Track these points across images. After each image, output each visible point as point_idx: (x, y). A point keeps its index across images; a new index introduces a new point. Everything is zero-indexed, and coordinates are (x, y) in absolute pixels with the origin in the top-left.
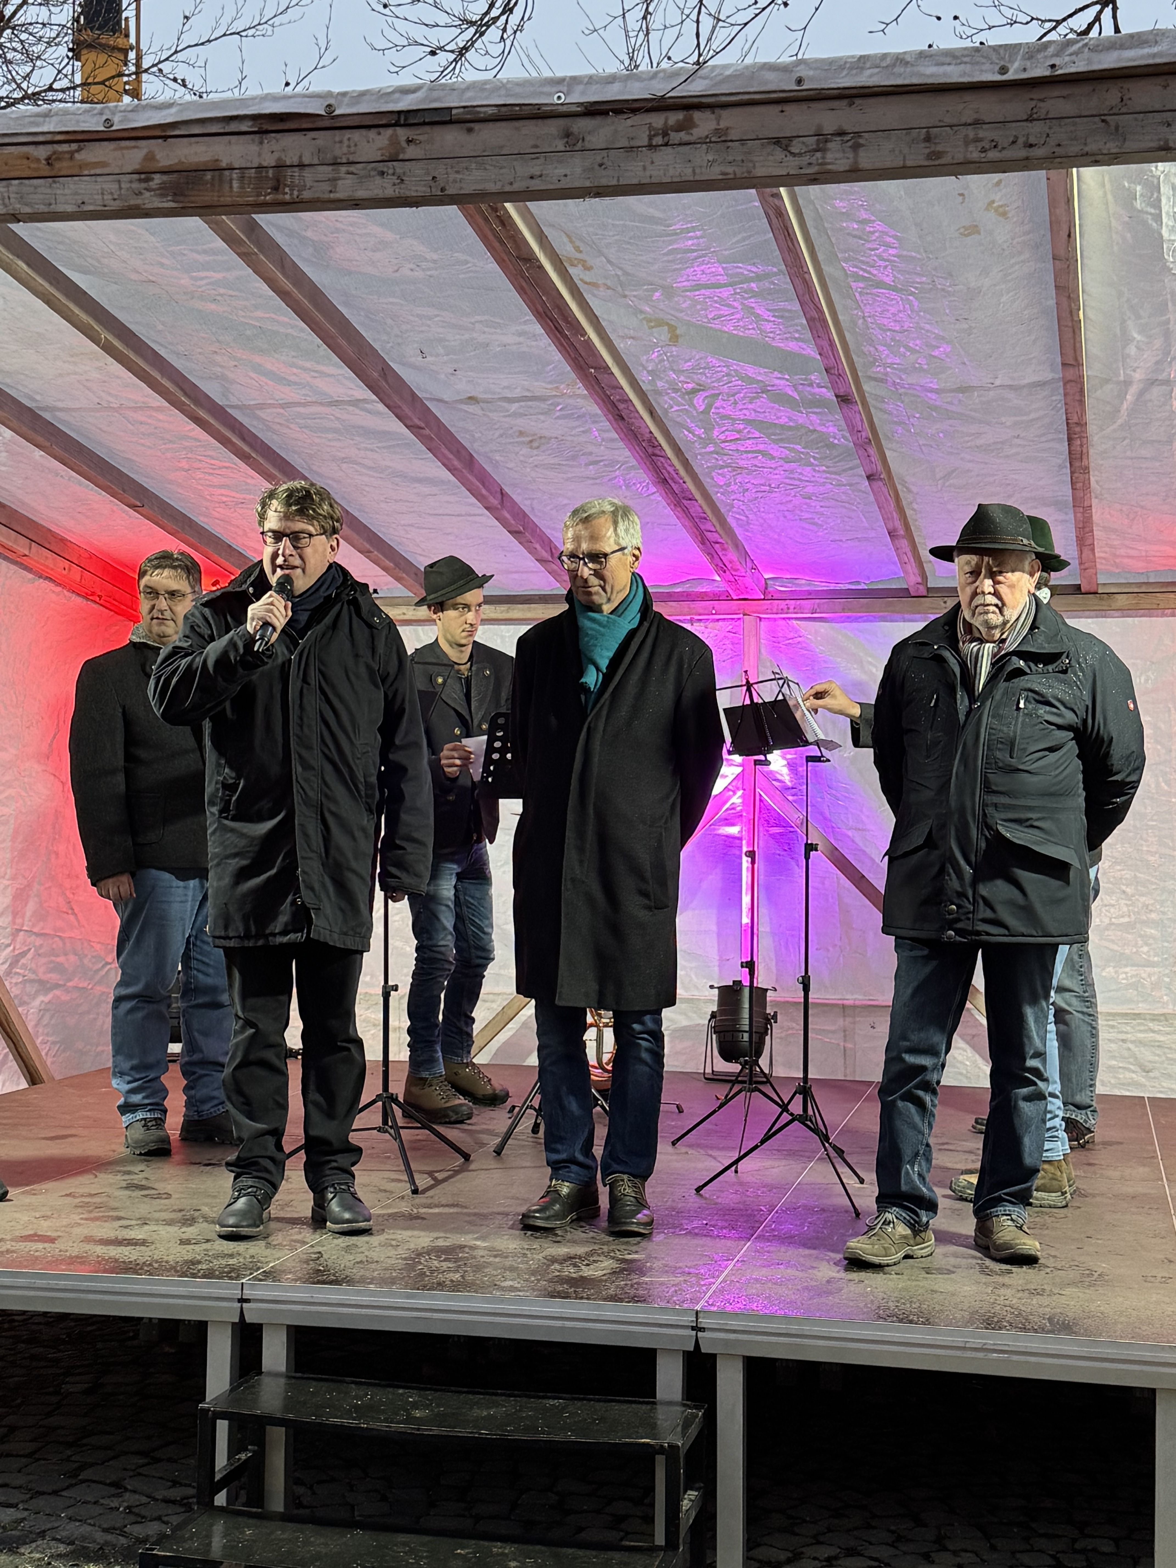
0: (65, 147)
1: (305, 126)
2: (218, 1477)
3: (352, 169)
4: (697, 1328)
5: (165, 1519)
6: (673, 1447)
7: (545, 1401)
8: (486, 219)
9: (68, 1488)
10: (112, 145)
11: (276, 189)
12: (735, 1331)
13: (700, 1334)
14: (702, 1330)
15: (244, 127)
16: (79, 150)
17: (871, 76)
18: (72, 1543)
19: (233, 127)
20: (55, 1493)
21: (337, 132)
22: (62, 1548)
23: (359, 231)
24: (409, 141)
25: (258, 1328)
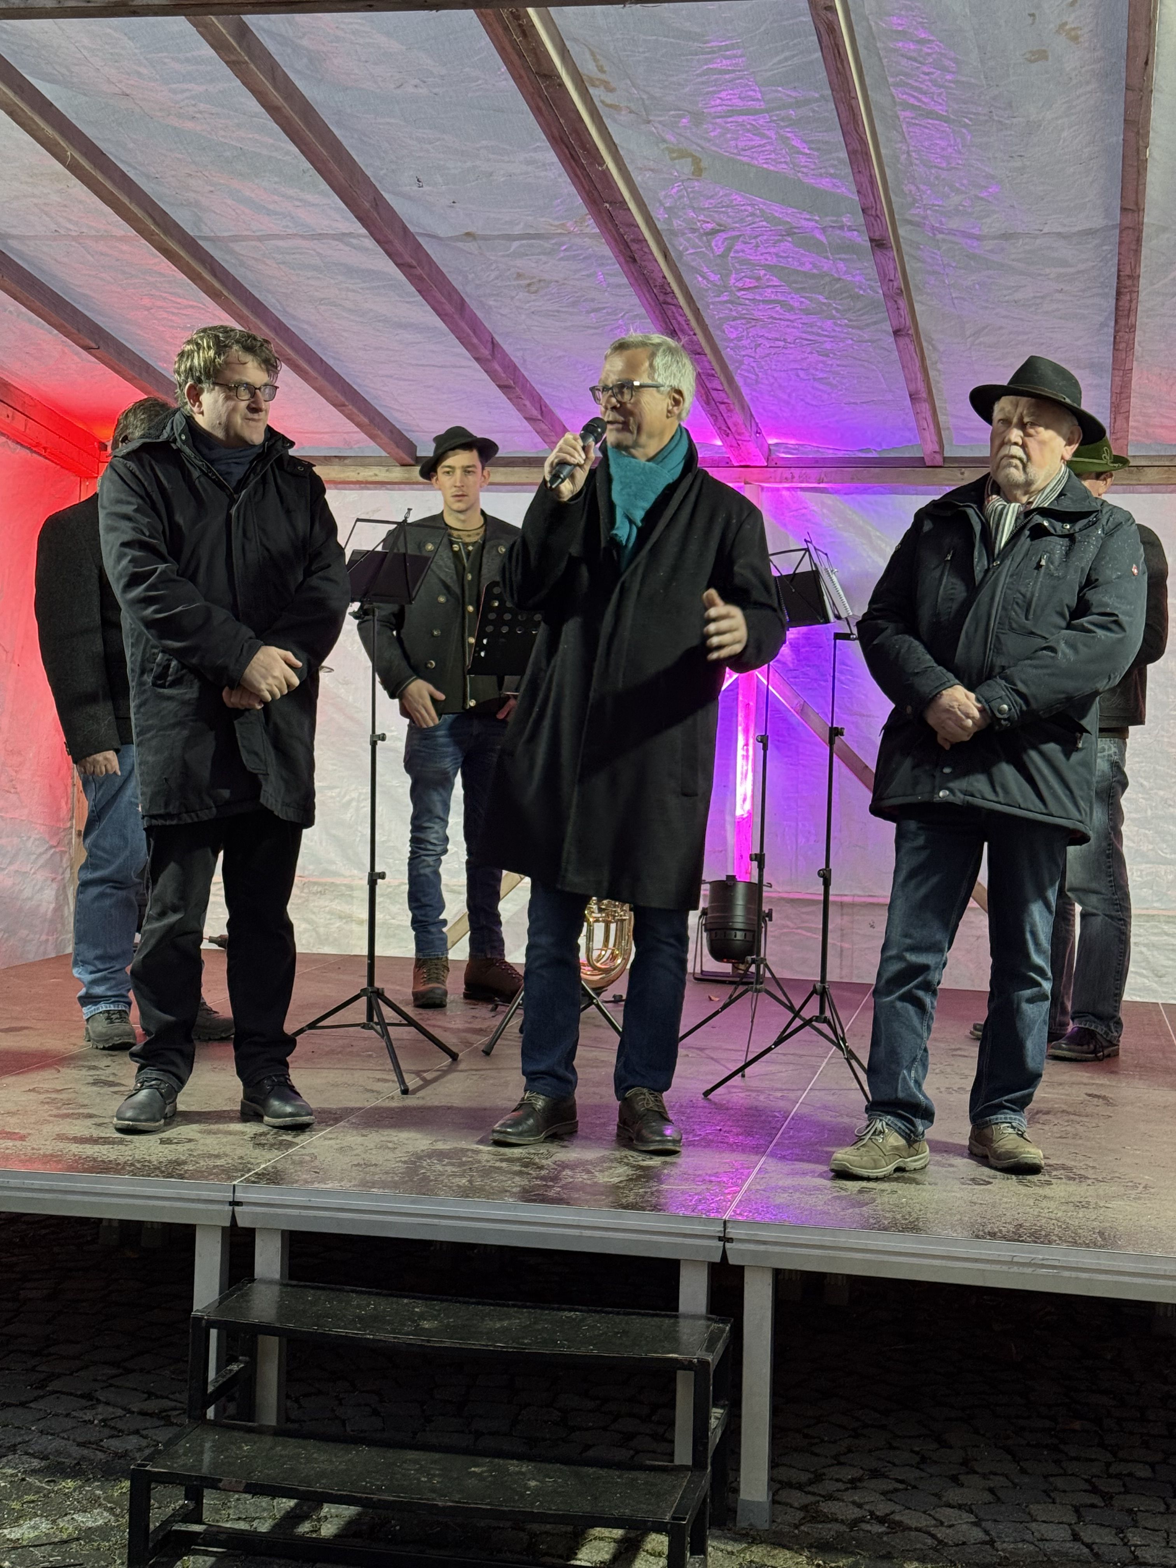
2: (210, 1389)
4: (725, 1239)
5: (144, 1432)
6: (704, 1364)
7: (561, 1313)
8: (506, 28)
9: (35, 1399)
12: (764, 1243)
13: (728, 1245)
14: (730, 1240)
18: (45, 1458)
20: (23, 1405)
22: (36, 1463)
23: (361, 41)
25: (250, 1233)
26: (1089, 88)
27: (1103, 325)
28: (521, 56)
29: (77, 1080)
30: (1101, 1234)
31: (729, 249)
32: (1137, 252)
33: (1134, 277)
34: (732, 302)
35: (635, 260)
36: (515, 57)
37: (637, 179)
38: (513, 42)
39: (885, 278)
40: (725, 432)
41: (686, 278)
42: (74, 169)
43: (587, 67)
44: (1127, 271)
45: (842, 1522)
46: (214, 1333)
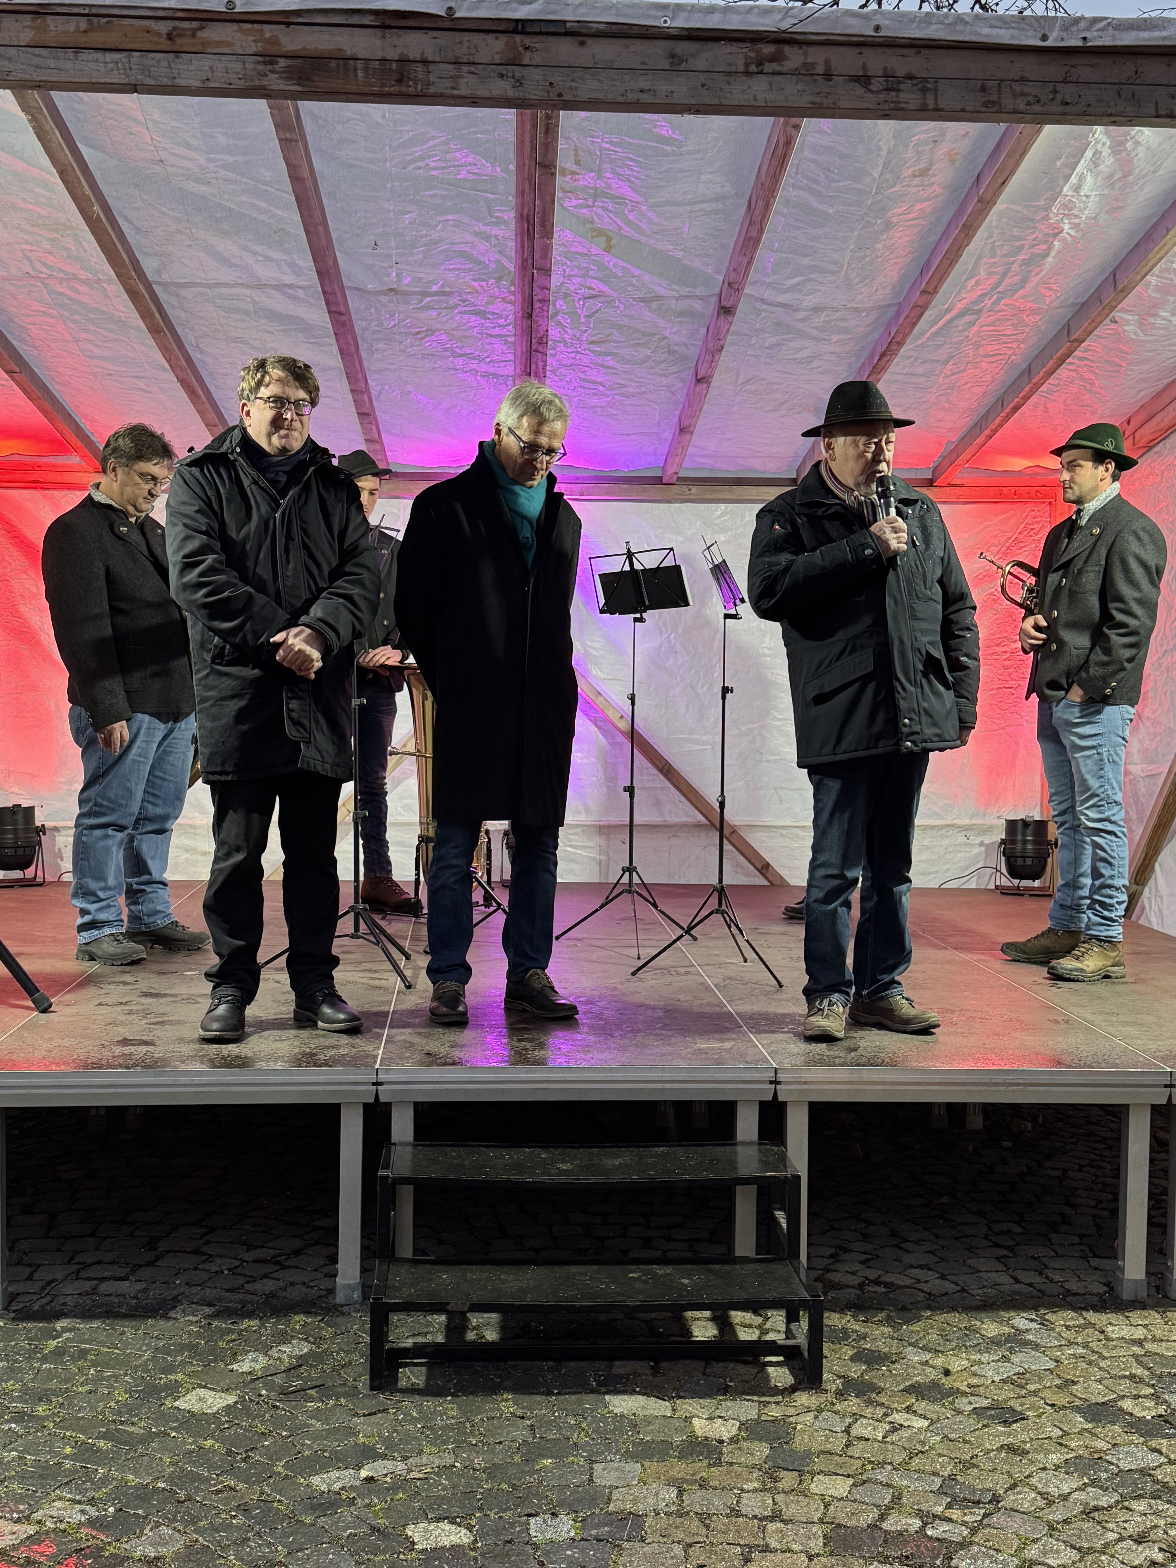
0: (185, 25)
1: (426, 25)
3: (472, 69)
4: (776, 1082)
5: (273, 1276)
6: (796, 1177)
8: (534, 126)
10: (235, 26)
11: (400, 81)
12: (806, 1083)
13: (778, 1087)
14: (780, 1083)
15: (366, 21)
16: (201, 28)
17: (937, 30)
18: (212, 1305)
19: (355, 20)
20: (150, 1264)
21: (457, 33)
24: (527, 48)
25: (385, 1107)
28: (536, 148)
31: (597, 311)
34: (577, 353)
35: (530, 316)
36: (527, 150)
38: (534, 137)
39: (716, 338)
42: (94, 222)
43: (567, 161)
44: (898, 339)
45: (852, 1287)
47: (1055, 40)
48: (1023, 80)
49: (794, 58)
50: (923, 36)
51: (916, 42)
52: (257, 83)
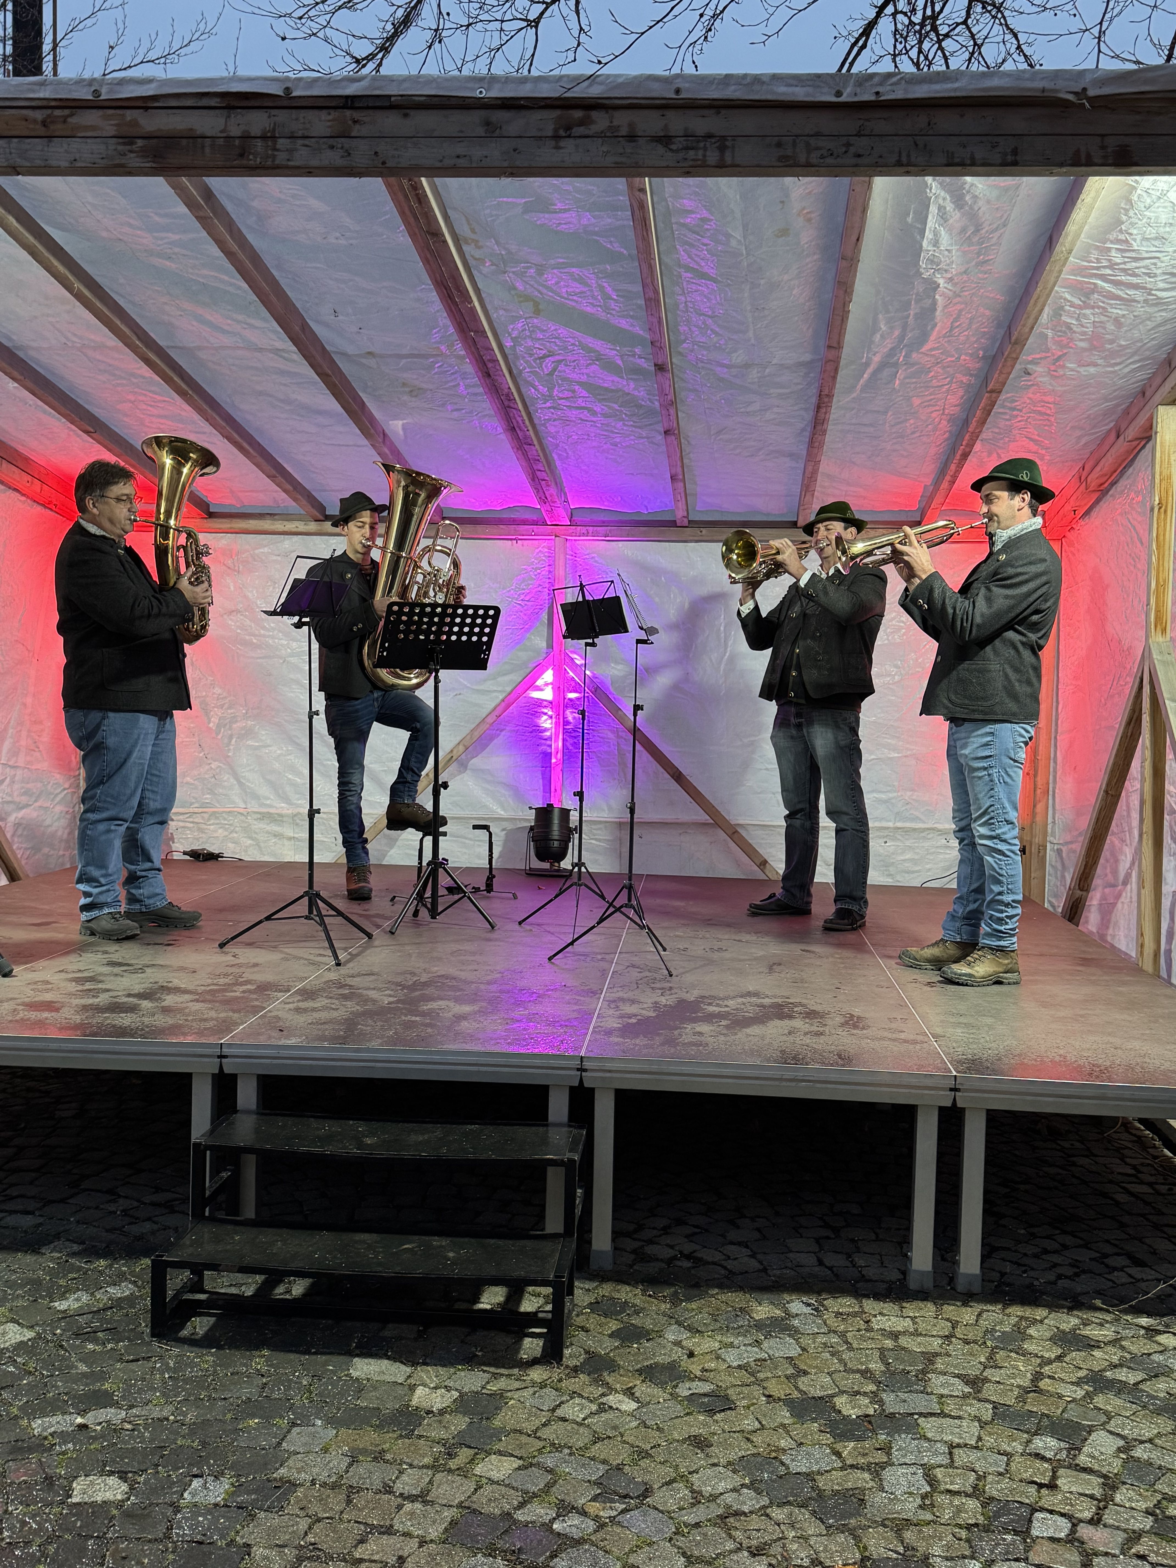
0: (58, 113)
1: (266, 104)
2: (208, 1193)
3: (307, 142)
4: (582, 1070)
5: (155, 1219)
6: (572, 1161)
7: (465, 1127)
8: (404, 193)
9: (71, 1197)
10: (99, 113)
11: (242, 155)
12: (610, 1071)
13: (584, 1074)
14: (585, 1070)
15: (213, 102)
16: (71, 116)
17: (735, 91)
18: (83, 1243)
19: (205, 102)
20: (63, 1201)
21: (294, 111)
22: (76, 1248)
24: (355, 122)
25: (233, 1078)
26: (816, 257)
27: (803, 430)
28: (416, 218)
29: (95, 963)
30: (840, 1056)
31: (555, 370)
32: (834, 378)
33: (830, 396)
34: (554, 408)
35: (489, 375)
36: (412, 220)
37: (494, 316)
38: (411, 208)
39: (662, 393)
40: (544, 500)
41: (523, 390)
42: (79, 297)
43: (464, 230)
44: (826, 392)
45: (662, 1260)
46: (208, 1152)
47: (849, 95)
48: (818, 135)
49: (601, 121)
50: (721, 97)
51: (715, 103)
52: (117, 162)
